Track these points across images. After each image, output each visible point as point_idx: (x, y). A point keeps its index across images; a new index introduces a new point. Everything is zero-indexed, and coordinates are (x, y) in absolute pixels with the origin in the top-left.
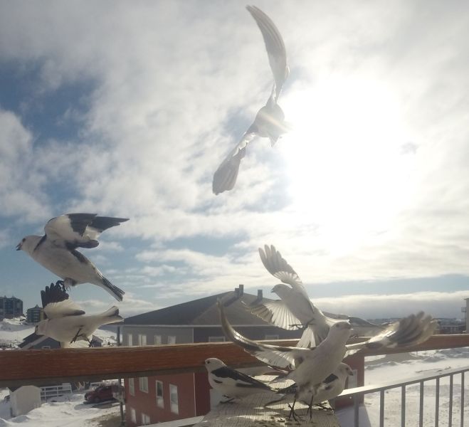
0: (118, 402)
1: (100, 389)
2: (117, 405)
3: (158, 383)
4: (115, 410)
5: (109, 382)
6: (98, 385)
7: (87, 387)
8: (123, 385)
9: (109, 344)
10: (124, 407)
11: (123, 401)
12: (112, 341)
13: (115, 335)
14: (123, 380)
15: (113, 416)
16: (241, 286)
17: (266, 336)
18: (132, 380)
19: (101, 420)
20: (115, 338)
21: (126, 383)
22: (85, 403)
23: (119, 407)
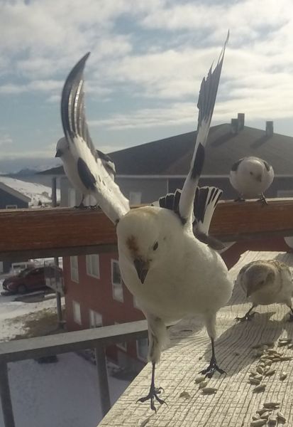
0: (54, 292)
1: (27, 273)
2: (53, 297)
3: (115, 263)
4: (49, 305)
5: (40, 262)
6: (23, 267)
7: (6, 270)
8: (61, 266)
9: (40, 203)
10: (63, 300)
11: (60, 290)
12: (45, 200)
13: (49, 190)
14: (60, 259)
15: (46, 314)
16: (241, 116)
17: (279, 192)
18: (74, 260)
19: (27, 319)
20: (50, 195)
21: (66, 263)
22: (3, 294)
23: (55, 300)
